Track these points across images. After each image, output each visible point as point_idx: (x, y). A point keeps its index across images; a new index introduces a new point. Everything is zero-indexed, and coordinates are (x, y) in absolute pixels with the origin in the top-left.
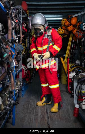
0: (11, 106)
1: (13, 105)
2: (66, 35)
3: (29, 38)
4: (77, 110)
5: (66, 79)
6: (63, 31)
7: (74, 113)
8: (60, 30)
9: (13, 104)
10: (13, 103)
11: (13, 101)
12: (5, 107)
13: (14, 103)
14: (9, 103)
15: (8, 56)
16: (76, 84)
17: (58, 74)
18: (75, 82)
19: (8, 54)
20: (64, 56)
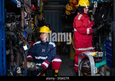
2: (74, 11)
3: (37, 15)
6: (71, 7)
8: (68, 6)
15: (22, 43)
16: (81, 61)
17: (67, 50)
18: (80, 59)
19: (22, 41)
20: (73, 31)
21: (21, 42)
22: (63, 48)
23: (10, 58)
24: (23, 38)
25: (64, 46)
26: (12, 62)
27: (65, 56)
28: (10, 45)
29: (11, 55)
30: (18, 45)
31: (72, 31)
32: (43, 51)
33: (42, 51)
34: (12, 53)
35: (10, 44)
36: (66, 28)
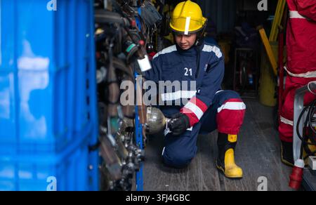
0: (136, 161)
1: (140, 160)
4: (297, 172)
5: (274, 92)
7: (292, 180)
9: (141, 157)
10: (139, 155)
11: (140, 151)
12: (125, 163)
13: (143, 154)
14: (131, 155)
15: (137, 49)
16: (301, 107)
17: (251, 76)
18: (298, 102)
19: (137, 44)
20: (269, 19)
21: (134, 45)
22: (238, 70)
23: (108, 92)
24: (136, 33)
25: (242, 64)
26: (113, 104)
27: (245, 93)
28: (105, 54)
29: (111, 82)
30: (127, 54)
31: (268, 17)
32: (189, 73)
33: (186, 74)
34: (113, 77)
35: (107, 51)
36: (245, 9)
